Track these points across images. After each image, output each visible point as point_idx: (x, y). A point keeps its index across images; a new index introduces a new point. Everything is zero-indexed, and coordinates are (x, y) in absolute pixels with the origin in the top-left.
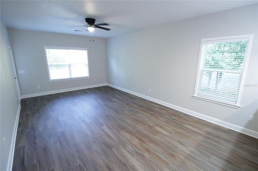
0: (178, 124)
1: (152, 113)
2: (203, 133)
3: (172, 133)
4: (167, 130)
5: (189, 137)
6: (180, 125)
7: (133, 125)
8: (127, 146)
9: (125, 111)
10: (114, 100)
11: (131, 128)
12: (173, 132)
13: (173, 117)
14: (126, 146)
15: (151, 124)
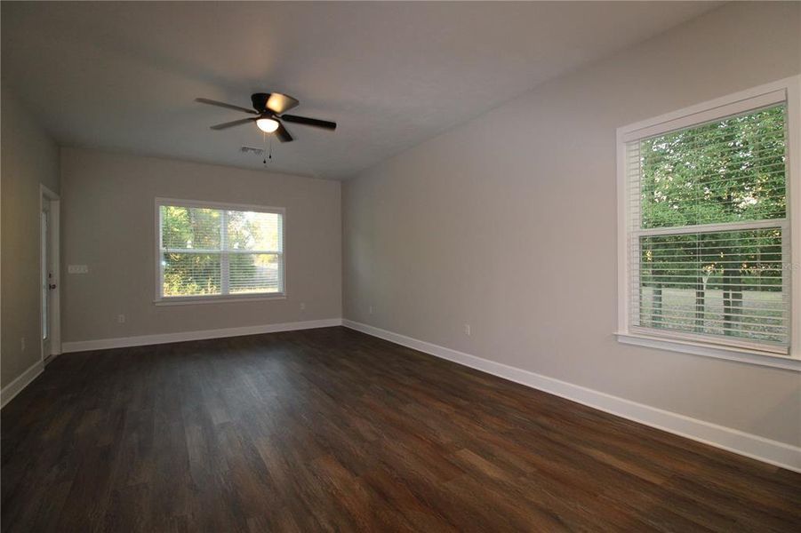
0: (558, 443)
1: (463, 402)
2: (658, 481)
3: (524, 474)
4: (503, 465)
5: (596, 496)
6: (564, 446)
7: (372, 438)
8: (314, 512)
9: (365, 396)
10: (345, 362)
11: (362, 447)
12: (529, 470)
13: (544, 420)
14: (311, 514)
15: (445, 439)
